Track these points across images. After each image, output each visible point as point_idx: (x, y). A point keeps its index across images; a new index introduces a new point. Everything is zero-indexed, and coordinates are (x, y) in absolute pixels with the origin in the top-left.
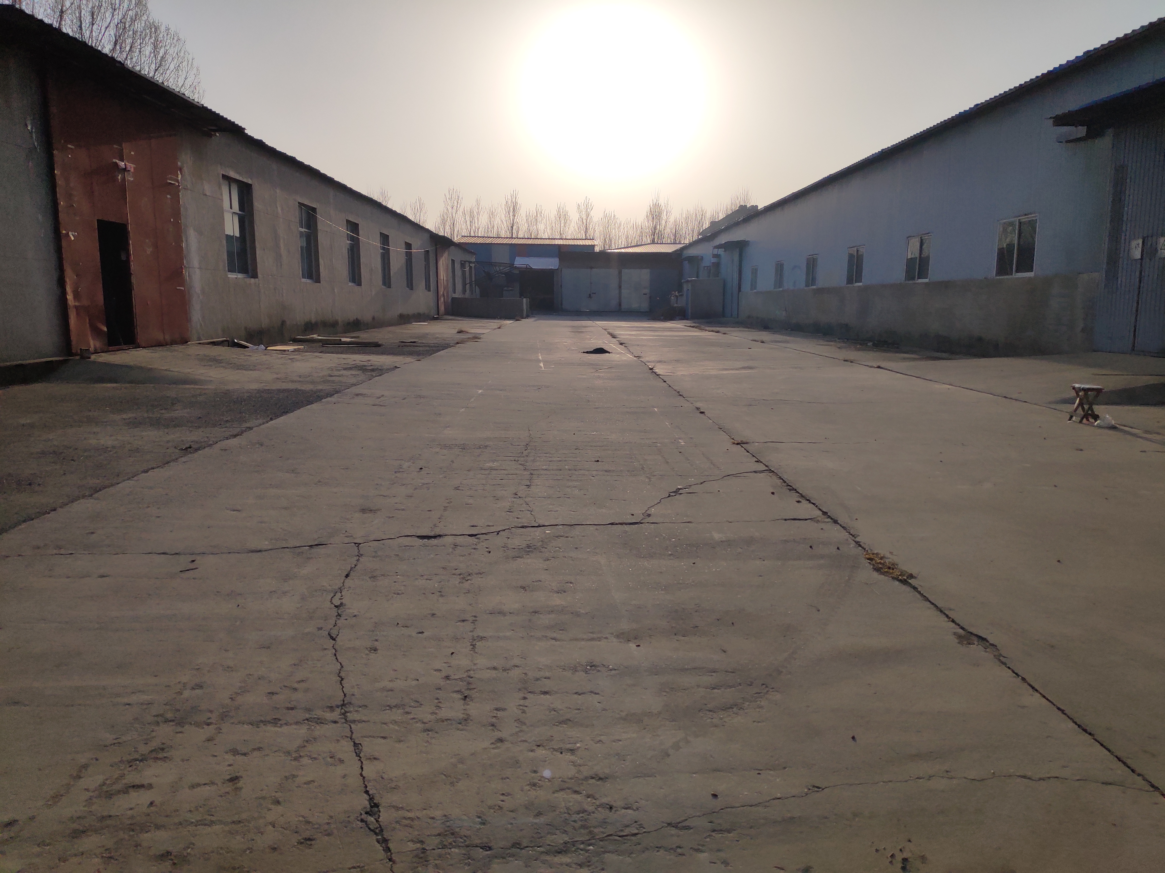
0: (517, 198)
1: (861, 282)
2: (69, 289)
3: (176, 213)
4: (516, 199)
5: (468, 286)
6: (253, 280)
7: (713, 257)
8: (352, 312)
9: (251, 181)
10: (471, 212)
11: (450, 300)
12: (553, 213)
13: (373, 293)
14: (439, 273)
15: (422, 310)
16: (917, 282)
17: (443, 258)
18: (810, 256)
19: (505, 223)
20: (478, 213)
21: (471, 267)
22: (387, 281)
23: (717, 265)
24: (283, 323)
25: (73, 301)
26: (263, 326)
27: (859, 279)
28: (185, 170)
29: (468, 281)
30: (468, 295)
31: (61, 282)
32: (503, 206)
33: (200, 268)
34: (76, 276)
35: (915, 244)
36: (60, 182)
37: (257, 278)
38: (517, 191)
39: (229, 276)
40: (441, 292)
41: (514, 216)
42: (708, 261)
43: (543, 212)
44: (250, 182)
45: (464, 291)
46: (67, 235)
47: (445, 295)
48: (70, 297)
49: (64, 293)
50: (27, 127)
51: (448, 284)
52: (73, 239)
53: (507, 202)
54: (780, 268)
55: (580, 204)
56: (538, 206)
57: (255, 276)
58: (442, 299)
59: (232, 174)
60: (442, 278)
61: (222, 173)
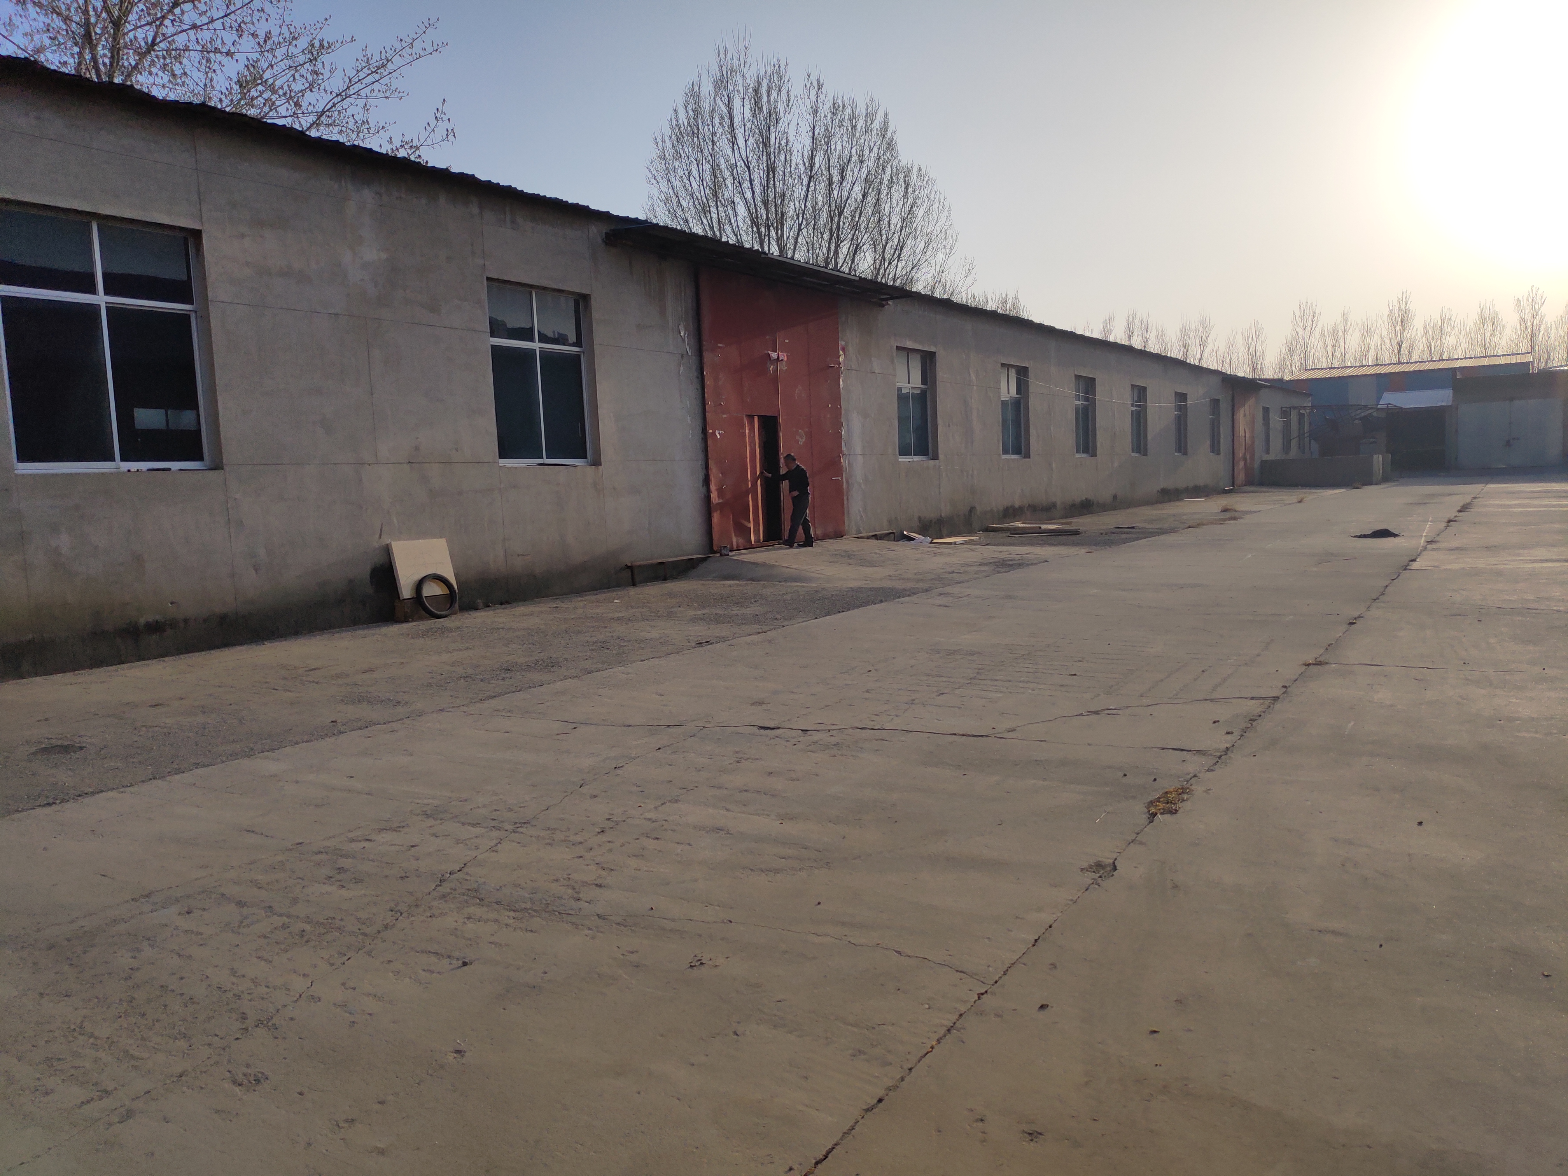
0: (1409, 303)
2: (713, 487)
3: (836, 397)
4: (1406, 304)
5: (1294, 443)
6: (932, 462)
8: (1079, 491)
9: (935, 348)
10: (1335, 332)
11: (1257, 464)
12: (1472, 318)
13: (1116, 465)
14: (1236, 427)
15: (1202, 480)
17: (1247, 406)
19: (1387, 341)
20: (1345, 332)
21: (1301, 416)
22: (1140, 444)
24: (972, 509)
25: (717, 499)
26: (943, 515)
28: (851, 349)
29: (1294, 433)
30: (1294, 453)
31: (707, 481)
32: (1386, 317)
33: (863, 455)
34: (722, 474)
36: (708, 382)
37: (938, 459)
38: (1408, 293)
39: (899, 460)
40: (1240, 454)
41: (1403, 330)
43: (1453, 318)
44: (933, 349)
45: (1286, 448)
46: (714, 433)
47: (1248, 458)
48: (714, 495)
49: (709, 491)
50: (680, 333)
51: (1253, 442)
52: (719, 437)
53: (1391, 311)
55: (1521, 299)
56: (1445, 311)
57: (935, 457)
58: (1242, 464)
59: (909, 344)
60: (1242, 434)
61: (896, 345)
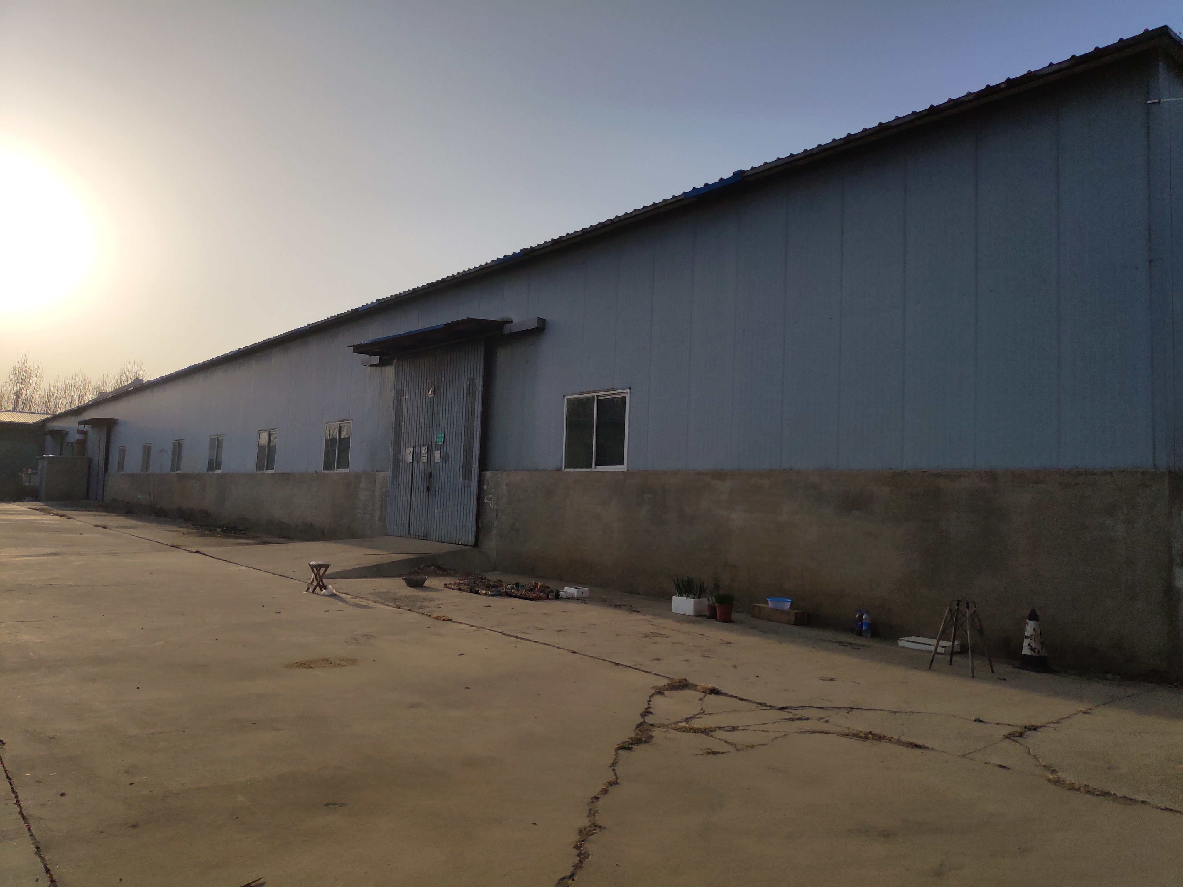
1: (220, 469)
7: (78, 433)
16: (266, 472)
18: (176, 440)
23: (82, 443)
27: (218, 467)
35: (264, 437)
42: (74, 437)
54: (147, 450)
